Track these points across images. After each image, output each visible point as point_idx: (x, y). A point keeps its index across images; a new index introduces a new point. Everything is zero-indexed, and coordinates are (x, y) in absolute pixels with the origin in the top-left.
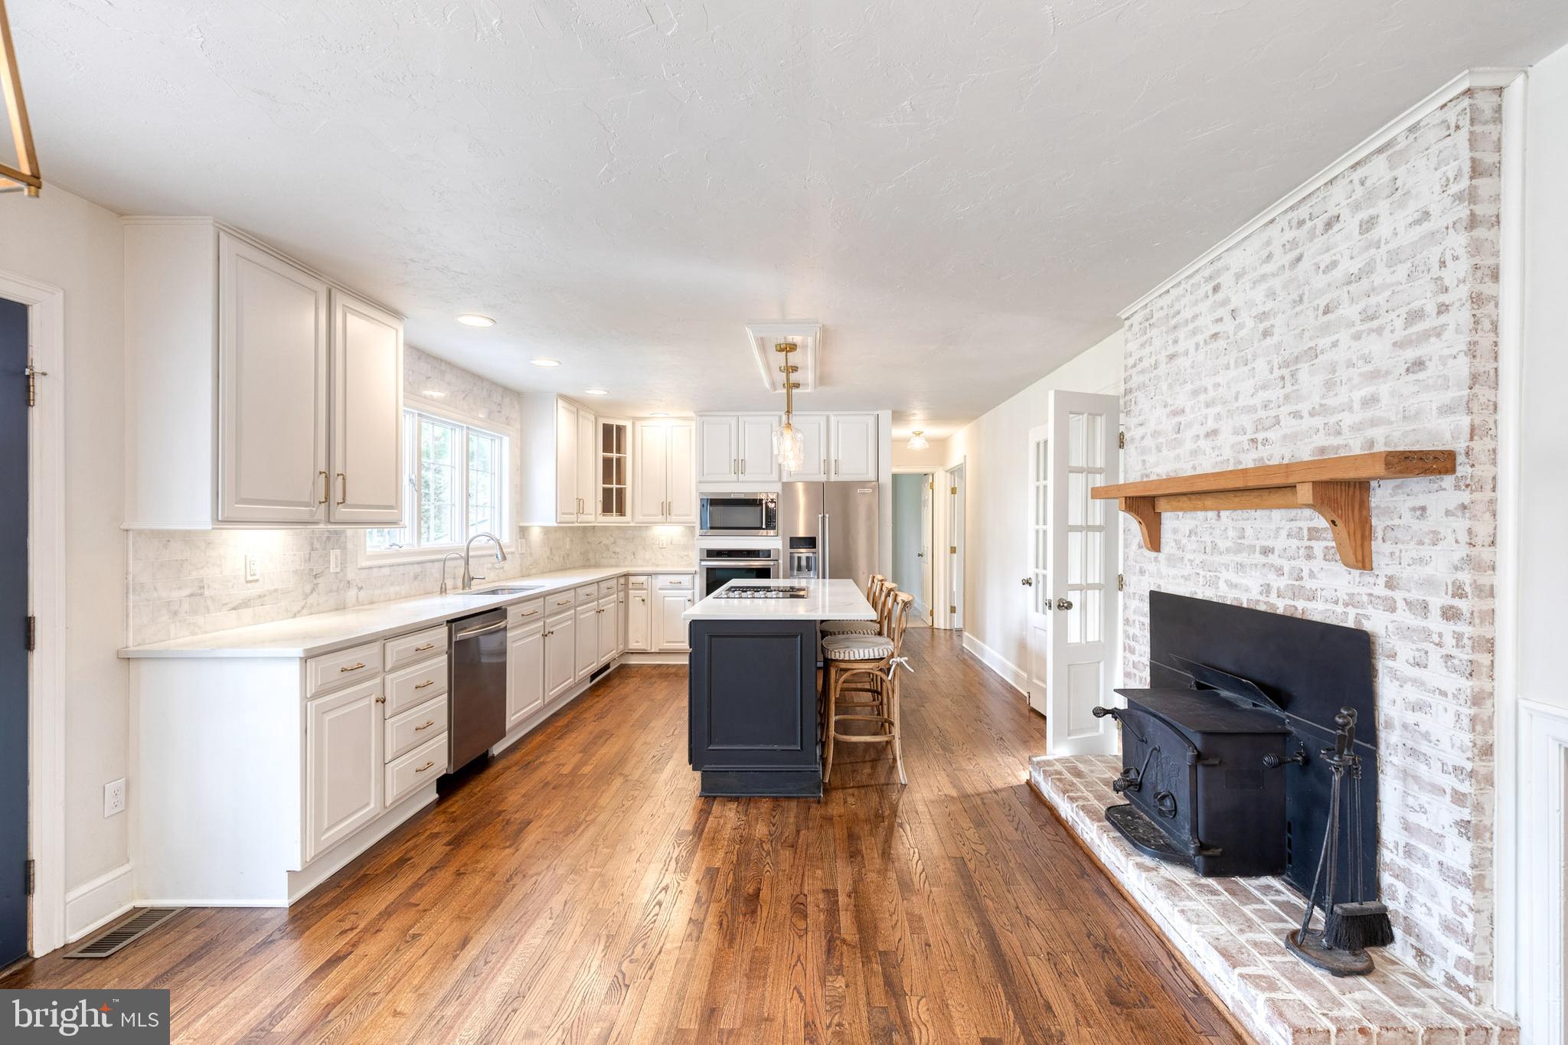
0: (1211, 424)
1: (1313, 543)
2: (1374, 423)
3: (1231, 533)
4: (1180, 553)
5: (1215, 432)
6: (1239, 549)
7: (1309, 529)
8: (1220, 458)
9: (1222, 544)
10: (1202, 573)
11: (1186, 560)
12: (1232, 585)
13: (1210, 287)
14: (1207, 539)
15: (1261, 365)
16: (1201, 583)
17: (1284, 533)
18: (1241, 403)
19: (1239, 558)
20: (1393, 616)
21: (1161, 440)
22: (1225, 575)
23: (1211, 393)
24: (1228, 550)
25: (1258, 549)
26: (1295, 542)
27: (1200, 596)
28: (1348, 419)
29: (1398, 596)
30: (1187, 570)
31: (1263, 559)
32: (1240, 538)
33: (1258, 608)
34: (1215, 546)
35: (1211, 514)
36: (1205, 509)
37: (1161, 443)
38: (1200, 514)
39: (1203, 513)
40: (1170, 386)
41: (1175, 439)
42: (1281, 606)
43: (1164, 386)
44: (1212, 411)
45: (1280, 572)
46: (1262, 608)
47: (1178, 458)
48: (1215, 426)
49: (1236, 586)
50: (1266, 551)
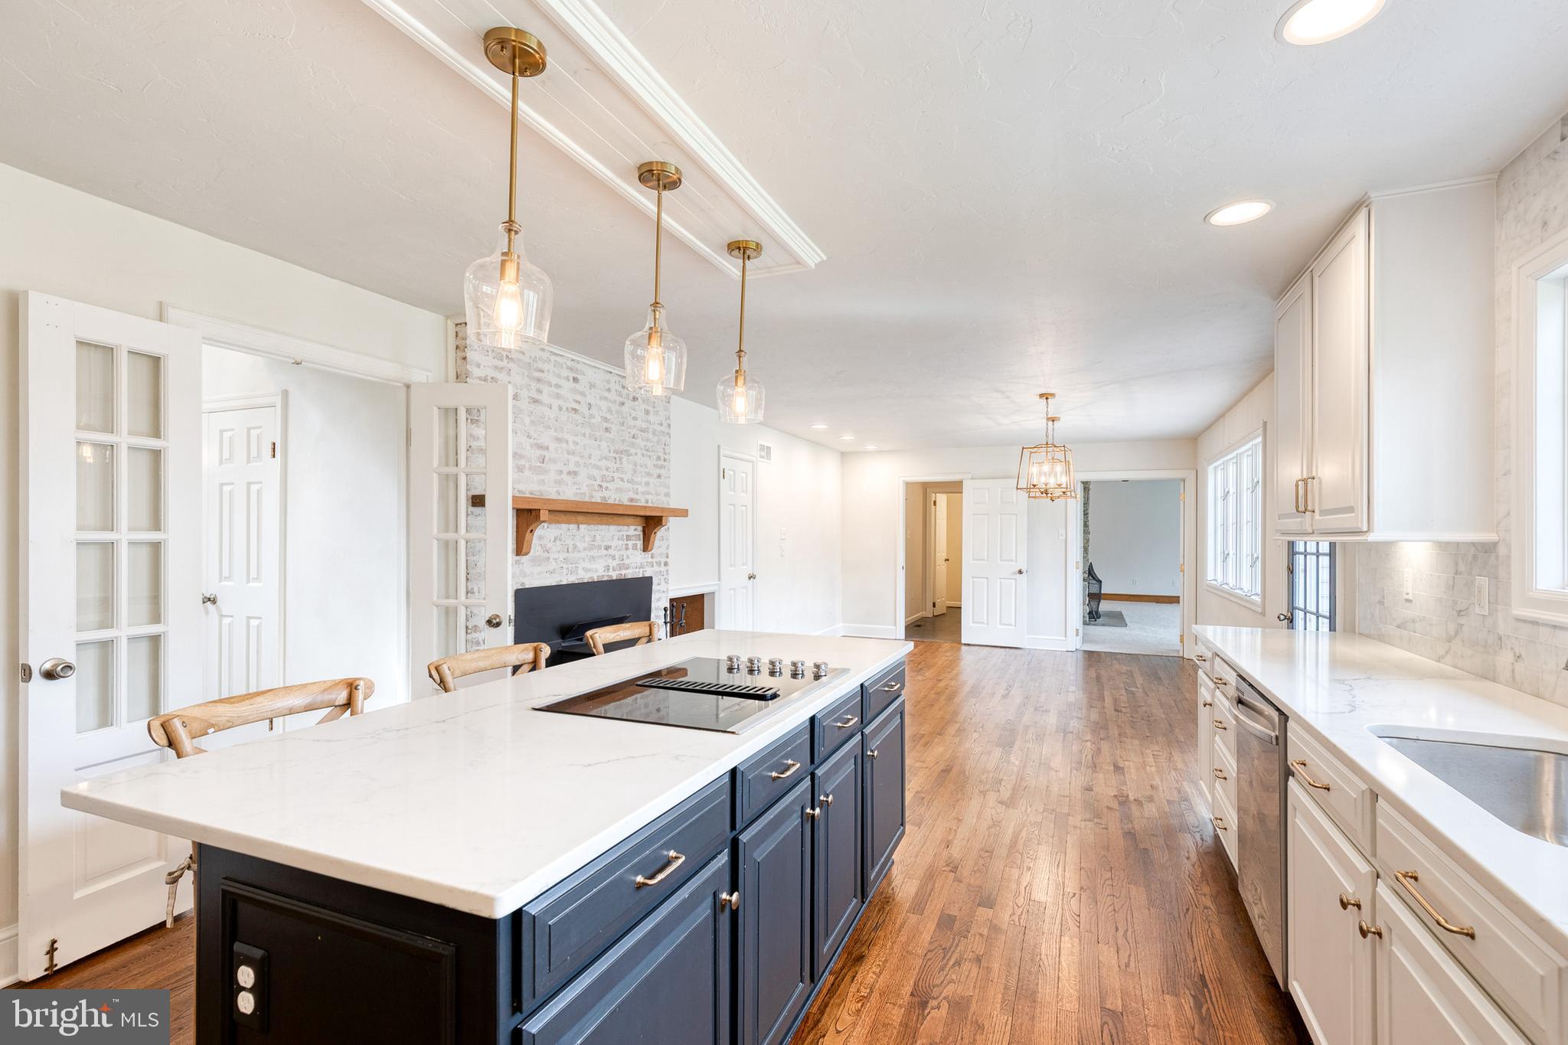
0: (572, 467)
1: (629, 542)
2: (649, 493)
3: (587, 539)
4: (546, 555)
5: (575, 473)
6: (591, 548)
7: (627, 536)
8: (578, 491)
9: (580, 546)
10: (565, 566)
11: (551, 559)
12: (586, 570)
13: (571, 375)
14: (570, 542)
15: (604, 445)
16: (565, 573)
17: (616, 538)
18: (592, 461)
19: (592, 553)
20: (653, 569)
21: (522, 462)
22: (582, 565)
23: (571, 446)
24: (585, 549)
25: (603, 547)
26: (621, 542)
27: (564, 582)
28: (641, 489)
29: (654, 560)
30: (552, 566)
31: (605, 552)
32: (593, 541)
33: (603, 579)
34: (575, 546)
35: (572, 526)
36: (569, 523)
37: (524, 466)
38: (564, 526)
39: (566, 525)
40: (533, 422)
41: (540, 467)
42: (614, 575)
43: (527, 420)
44: (573, 459)
45: (614, 558)
46: (606, 579)
47: (542, 482)
48: (576, 469)
49: (589, 570)
50: (607, 548)
